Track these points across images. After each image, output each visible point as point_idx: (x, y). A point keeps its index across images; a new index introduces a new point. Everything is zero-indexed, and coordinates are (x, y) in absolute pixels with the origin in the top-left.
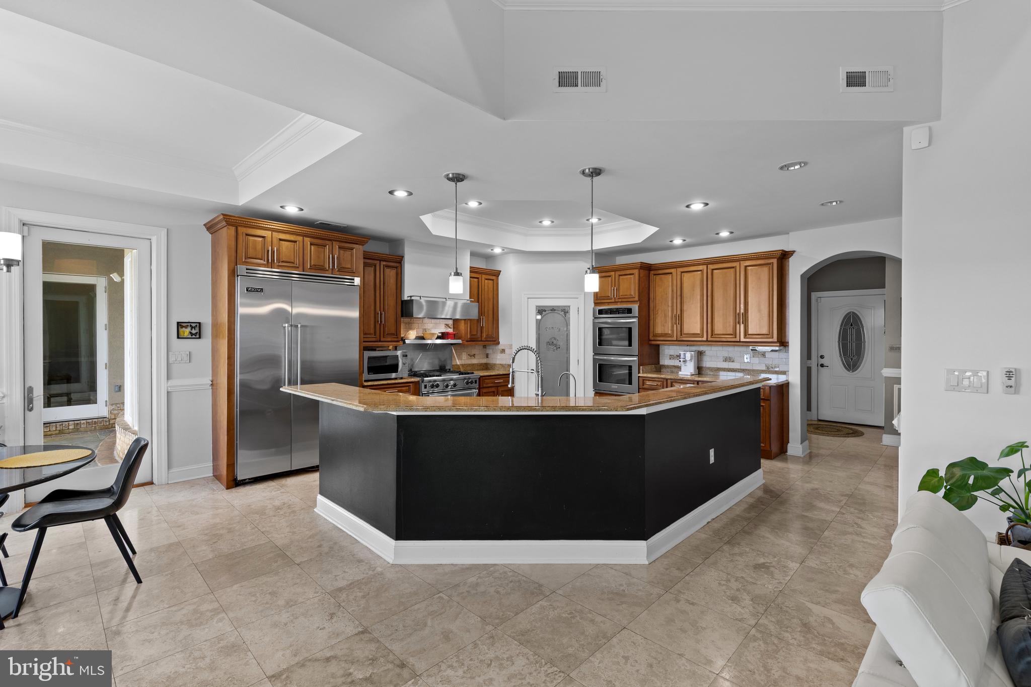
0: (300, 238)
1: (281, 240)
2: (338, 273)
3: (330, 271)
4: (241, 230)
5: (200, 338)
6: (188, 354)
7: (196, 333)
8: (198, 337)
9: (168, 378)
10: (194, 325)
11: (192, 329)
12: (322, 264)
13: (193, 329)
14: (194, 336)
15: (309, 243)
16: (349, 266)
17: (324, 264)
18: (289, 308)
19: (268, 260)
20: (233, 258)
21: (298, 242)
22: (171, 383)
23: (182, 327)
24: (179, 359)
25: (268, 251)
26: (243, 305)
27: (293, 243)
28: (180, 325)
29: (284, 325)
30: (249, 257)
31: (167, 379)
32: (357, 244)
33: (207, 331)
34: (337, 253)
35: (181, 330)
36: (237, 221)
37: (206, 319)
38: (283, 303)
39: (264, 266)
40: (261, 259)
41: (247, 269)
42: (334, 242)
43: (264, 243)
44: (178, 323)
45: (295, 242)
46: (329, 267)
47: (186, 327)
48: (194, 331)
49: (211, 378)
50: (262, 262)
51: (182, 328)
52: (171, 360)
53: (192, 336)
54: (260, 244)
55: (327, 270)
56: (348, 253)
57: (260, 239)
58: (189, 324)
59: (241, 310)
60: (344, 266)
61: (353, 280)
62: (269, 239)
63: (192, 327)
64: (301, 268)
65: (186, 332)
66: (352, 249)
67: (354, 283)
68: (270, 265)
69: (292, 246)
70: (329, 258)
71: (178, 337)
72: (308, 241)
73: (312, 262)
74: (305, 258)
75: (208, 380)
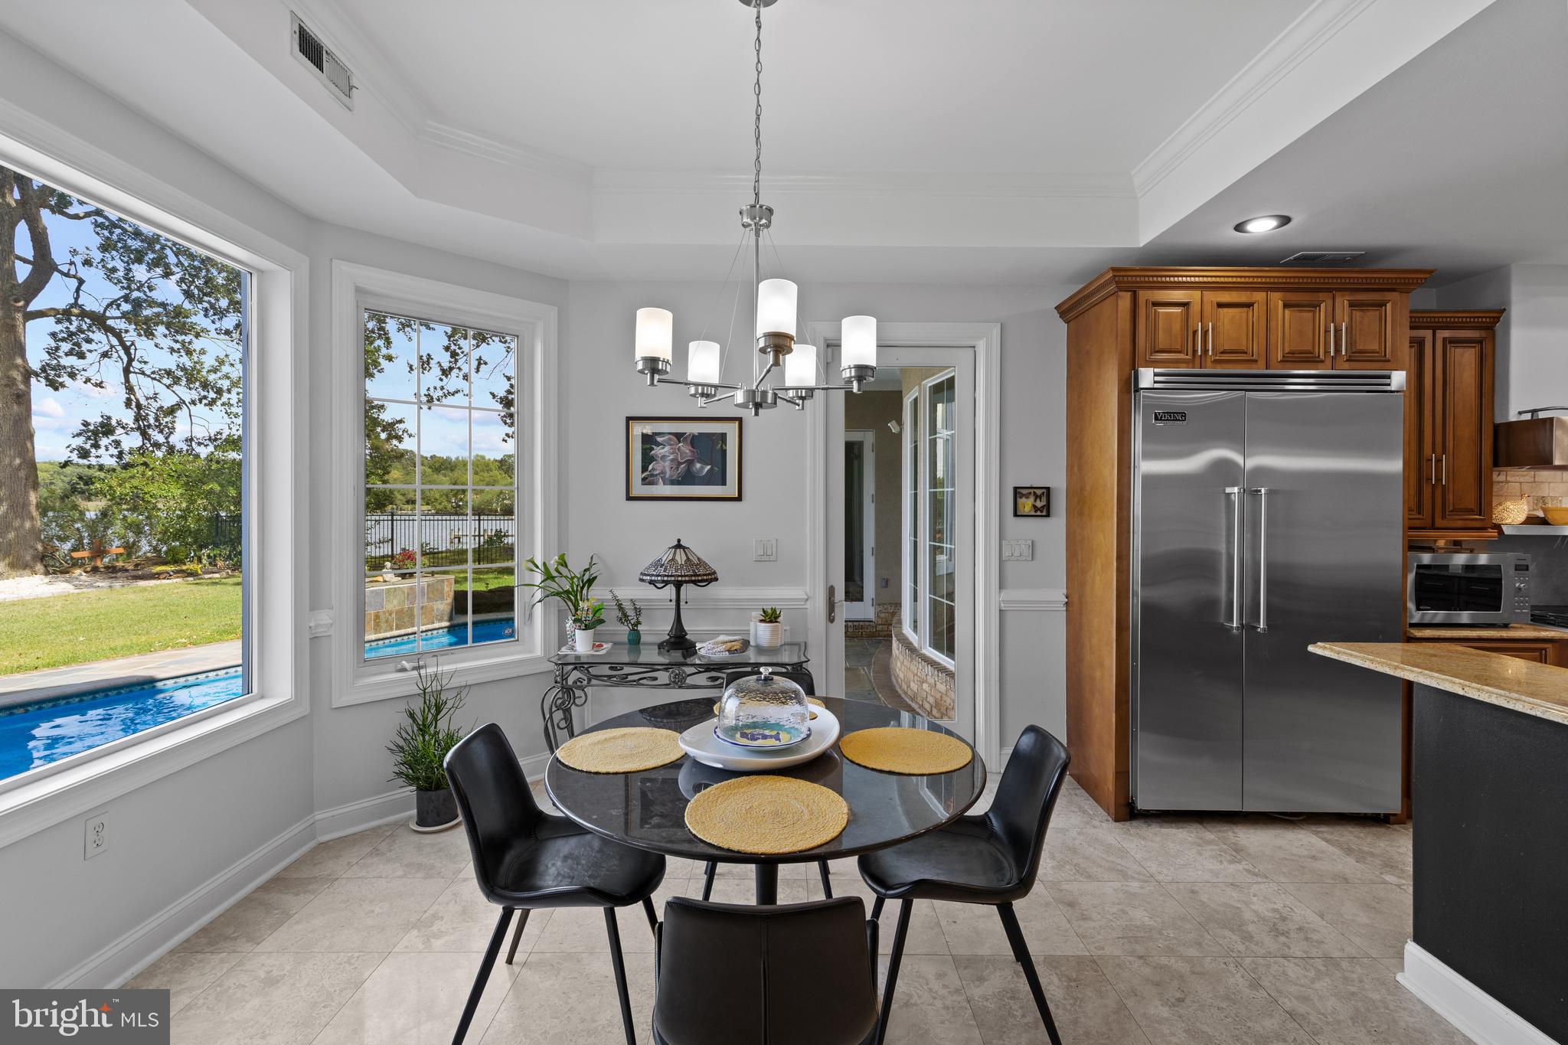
0: (1260, 296)
1: (1220, 305)
2: (1347, 365)
3: (1329, 362)
4: (1144, 295)
5: (1048, 515)
6: (1031, 544)
7: (1043, 507)
8: (1044, 514)
9: (1001, 586)
10: (1039, 492)
11: (1035, 501)
12: (1308, 347)
13: (1038, 500)
14: (1039, 513)
15: (1281, 303)
16: (1375, 346)
17: (1314, 347)
18: (1238, 458)
19: (1195, 351)
20: (1128, 356)
21: (1256, 305)
22: (1005, 595)
23: (1022, 495)
24: (1017, 554)
25: (1195, 333)
26: (1147, 455)
27: (1245, 309)
28: (1017, 492)
29: (1228, 490)
30: (1157, 349)
31: (1000, 589)
32: (1394, 290)
33: (1060, 503)
34: (1346, 318)
35: (1021, 501)
36: (1138, 279)
37: (1057, 480)
38: (1227, 447)
39: (1185, 365)
40: (1180, 352)
41: (1156, 375)
42: (1338, 294)
43: (1187, 317)
44: (1016, 489)
45: (1249, 305)
46: (1327, 352)
47: (1027, 496)
48: (1039, 504)
49: (1065, 591)
50: (1182, 356)
51: (1021, 498)
52: (1006, 553)
53: (1035, 512)
54: (1179, 319)
55: (1322, 361)
56: (1372, 315)
57: (1178, 310)
58: (1032, 491)
59: (1145, 467)
60: (1361, 348)
61: (1389, 377)
62: (1195, 308)
63: (1037, 497)
64: (1262, 362)
65: (1027, 505)
66: (1383, 304)
67: (1389, 385)
68: (1197, 361)
69: (1244, 315)
70: (1327, 331)
71: (1016, 515)
72: (1277, 299)
73: (1287, 345)
74: (1272, 339)
75: (1059, 595)
